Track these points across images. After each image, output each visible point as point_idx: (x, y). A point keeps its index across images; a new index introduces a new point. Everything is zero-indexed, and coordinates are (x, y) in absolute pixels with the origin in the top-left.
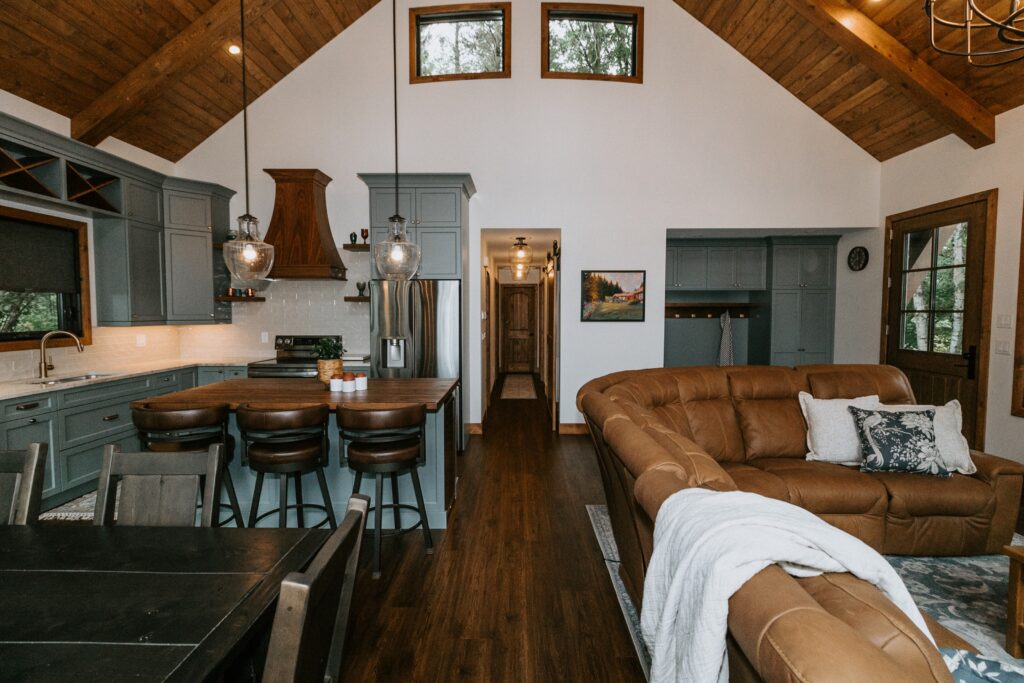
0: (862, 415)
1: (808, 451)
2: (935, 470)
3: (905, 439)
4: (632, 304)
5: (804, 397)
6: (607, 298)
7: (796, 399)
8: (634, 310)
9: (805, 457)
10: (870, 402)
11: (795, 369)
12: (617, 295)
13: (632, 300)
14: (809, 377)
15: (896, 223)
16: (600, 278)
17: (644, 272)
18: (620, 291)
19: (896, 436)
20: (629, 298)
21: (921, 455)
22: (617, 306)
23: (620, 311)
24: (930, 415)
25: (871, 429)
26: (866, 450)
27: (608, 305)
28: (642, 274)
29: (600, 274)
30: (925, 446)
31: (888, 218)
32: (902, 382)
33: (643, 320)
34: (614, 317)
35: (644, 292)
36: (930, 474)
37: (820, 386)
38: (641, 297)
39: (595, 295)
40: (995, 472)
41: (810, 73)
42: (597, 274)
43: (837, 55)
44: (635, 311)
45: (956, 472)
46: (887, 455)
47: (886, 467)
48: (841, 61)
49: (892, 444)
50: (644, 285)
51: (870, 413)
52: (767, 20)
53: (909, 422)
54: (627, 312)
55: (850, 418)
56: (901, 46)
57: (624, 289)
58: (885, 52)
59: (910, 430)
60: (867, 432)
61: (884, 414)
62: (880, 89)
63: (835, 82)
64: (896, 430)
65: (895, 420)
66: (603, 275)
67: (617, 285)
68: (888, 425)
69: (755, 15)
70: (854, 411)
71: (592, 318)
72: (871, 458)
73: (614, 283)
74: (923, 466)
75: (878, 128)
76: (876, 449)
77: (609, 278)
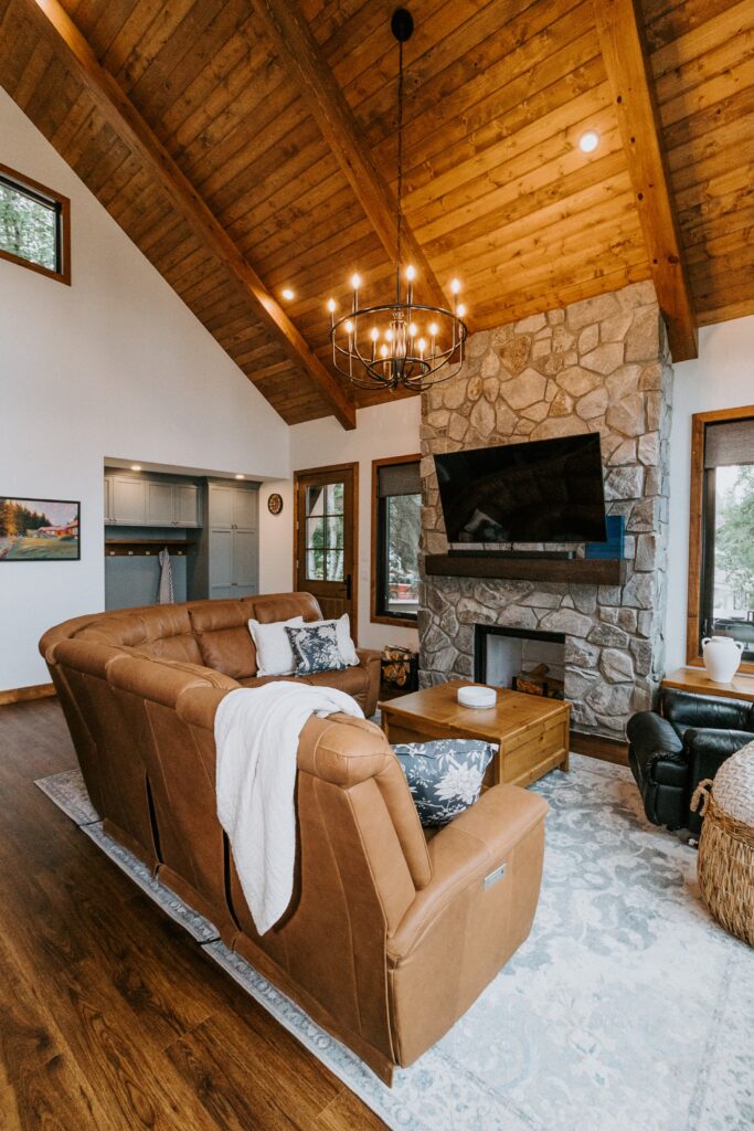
0: (294, 633)
1: (258, 669)
2: (338, 667)
3: (321, 646)
4: (64, 539)
5: (253, 623)
6: (29, 531)
7: (246, 626)
8: (66, 547)
9: (255, 675)
10: (296, 622)
11: (242, 600)
12: (43, 529)
13: (64, 535)
14: (254, 606)
15: (301, 477)
16: (19, 507)
17: (79, 503)
18: (47, 524)
19: (316, 645)
20: (59, 533)
21: (331, 657)
22: (44, 542)
23: (49, 549)
24: (333, 626)
25: (301, 643)
26: (298, 660)
27: (32, 540)
28: (76, 505)
29: (19, 502)
30: (331, 648)
31: (295, 473)
32: (314, 605)
33: (79, 558)
34: (41, 556)
35: (79, 526)
36: (336, 670)
37: (263, 614)
38: (75, 531)
39: (11, 528)
40: (369, 659)
41: (237, 335)
42: (14, 502)
43: (260, 328)
44: (68, 547)
45: (349, 665)
46: (311, 661)
47: (311, 671)
48: (261, 335)
49: (314, 651)
50: (78, 518)
51: (299, 630)
52: (203, 273)
53: (323, 633)
54: (57, 548)
55: (285, 637)
56: (303, 341)
57: (52, 521)
58: (293, 340)
59: (324, 639)
60: (299, 647)
61: (308, 630)
62: (289, 367)
63: (258, 350)
64: (316, 641)
65: (314, 633)
66: (24, 505)
67: (43, 518)
68: (312, 637)
69: (192, 264)
70: (288, 631)
71: (8, 557)
72: (301, 665)
73: (40, 514)
74: (332, 665)
75: (287, 399)
76: (304, 657)
77: (32, 508)
